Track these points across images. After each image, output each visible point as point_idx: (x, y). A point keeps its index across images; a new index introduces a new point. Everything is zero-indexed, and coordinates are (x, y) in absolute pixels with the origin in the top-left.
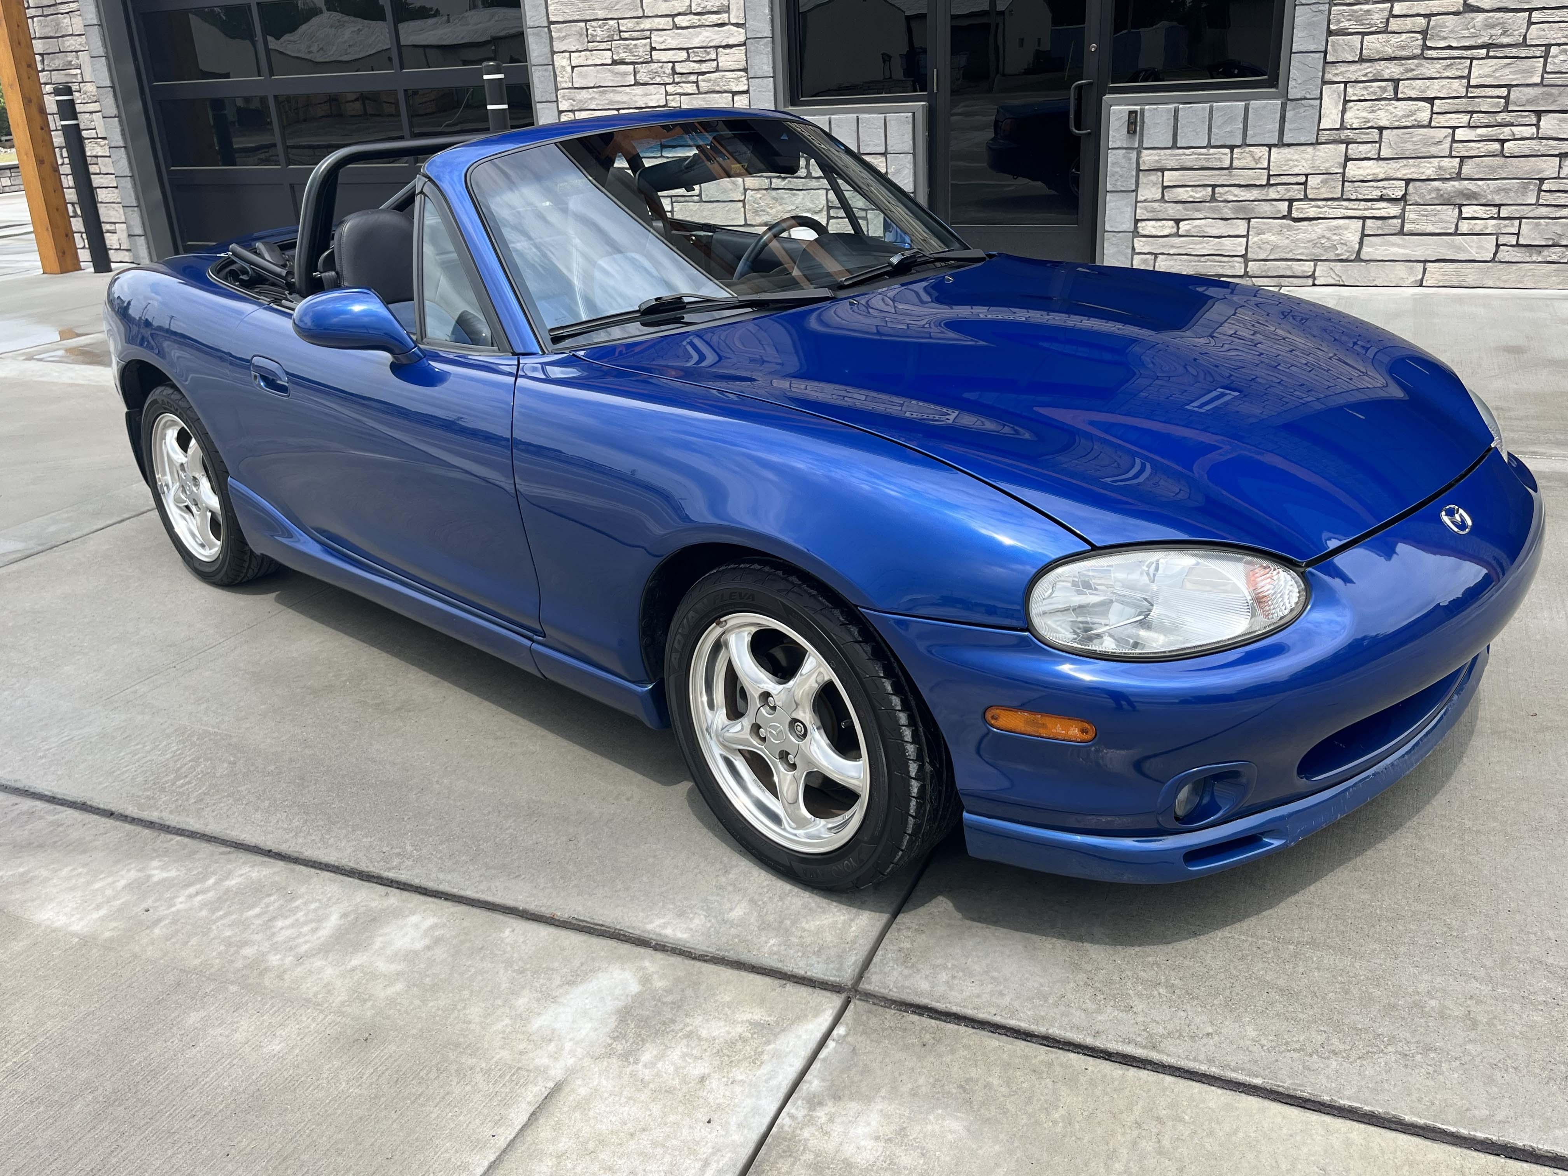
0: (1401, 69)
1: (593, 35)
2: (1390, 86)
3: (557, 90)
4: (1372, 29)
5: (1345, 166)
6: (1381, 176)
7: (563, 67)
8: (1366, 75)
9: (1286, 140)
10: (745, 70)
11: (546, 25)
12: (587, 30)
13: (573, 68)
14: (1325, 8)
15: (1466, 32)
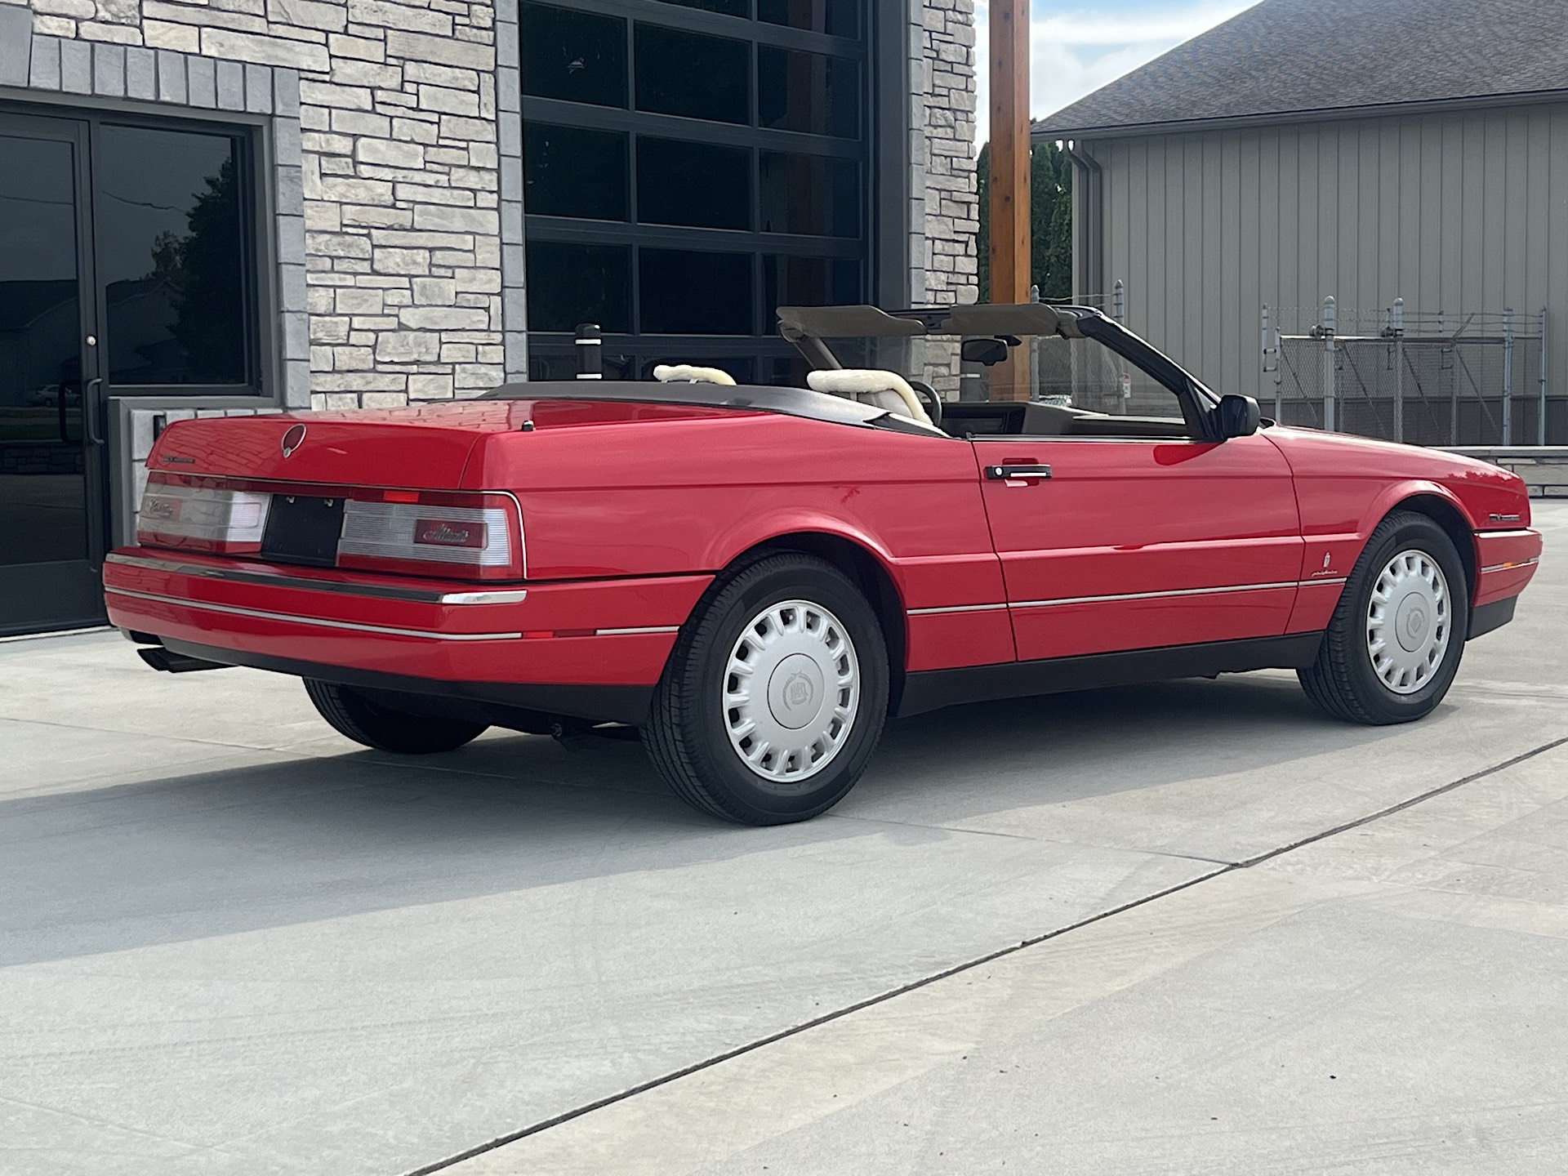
0: (364, 381)
2: (356, 398)
4: (340, 341)
8: (339, 386)
14: (305, 316)
15: (402, 350)
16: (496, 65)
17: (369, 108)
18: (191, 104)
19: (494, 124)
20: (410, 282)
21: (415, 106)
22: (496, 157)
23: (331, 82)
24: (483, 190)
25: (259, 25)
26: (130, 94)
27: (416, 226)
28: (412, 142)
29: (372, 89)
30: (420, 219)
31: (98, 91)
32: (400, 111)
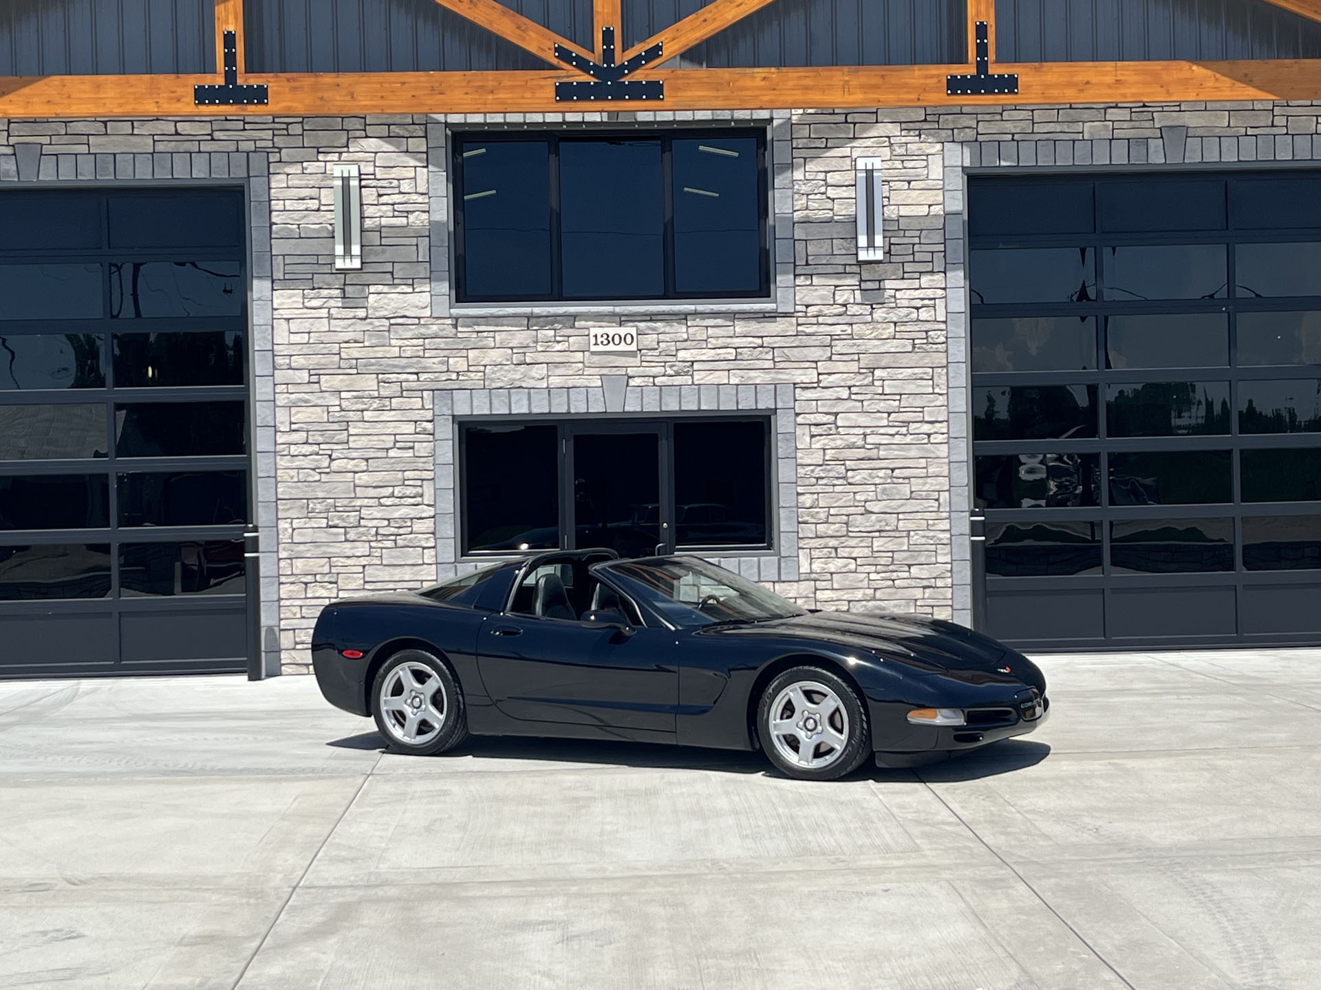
0: (838, 542)
1: (313, 508)
2: (833, 550)
3: (278, 544)
4: (821, 521)
5: (815, 594)
6: (835, 599)
7: (286, 529)
8: (820, 545)
9: (783, 578)
10: (433, 533)
11: (275, 500)
12: (308, 505)
13: (294, 529)
14: (795, 509)
15: (867, 524)
16: (948, 363)
17: (845, 395)
18: (721, 409)
19: (945, 397)
20: (876, 488)
21: (881, 392)
22: (946, 413)
23: (819, 386)
24: (936, 433)
25: (770, 364)
26: (683, 408)
27: (881, 457)
28: (879, 412)
29: (850, 388)
30: (884, 453)
31: (663, 409)
32: (869, 396)
